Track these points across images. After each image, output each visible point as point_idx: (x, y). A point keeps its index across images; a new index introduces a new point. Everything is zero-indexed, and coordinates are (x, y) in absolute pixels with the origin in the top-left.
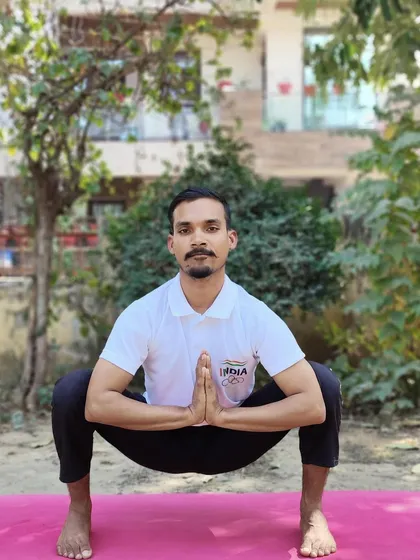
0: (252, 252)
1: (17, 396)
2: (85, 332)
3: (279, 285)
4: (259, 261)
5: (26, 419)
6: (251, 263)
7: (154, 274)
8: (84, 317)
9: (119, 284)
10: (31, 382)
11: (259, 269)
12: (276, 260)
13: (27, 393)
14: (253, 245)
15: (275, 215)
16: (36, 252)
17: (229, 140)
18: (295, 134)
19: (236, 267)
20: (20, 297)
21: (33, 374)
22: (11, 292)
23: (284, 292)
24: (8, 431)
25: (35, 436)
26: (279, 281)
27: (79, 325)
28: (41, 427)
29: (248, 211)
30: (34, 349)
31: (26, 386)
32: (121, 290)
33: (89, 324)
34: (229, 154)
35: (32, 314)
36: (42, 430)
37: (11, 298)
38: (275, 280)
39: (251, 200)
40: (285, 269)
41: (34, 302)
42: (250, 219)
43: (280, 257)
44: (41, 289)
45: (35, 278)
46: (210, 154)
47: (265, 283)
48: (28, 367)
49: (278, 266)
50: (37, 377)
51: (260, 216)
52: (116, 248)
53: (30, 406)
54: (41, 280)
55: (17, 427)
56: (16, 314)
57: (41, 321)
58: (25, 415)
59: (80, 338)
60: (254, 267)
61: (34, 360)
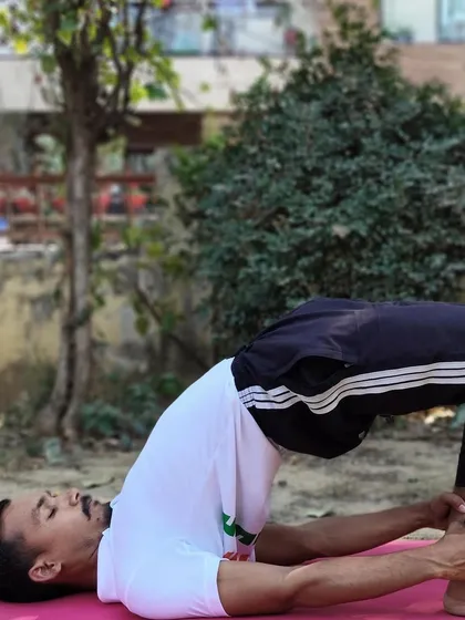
0: (408, 191)
1: (48, 419)
2: (142, 326)
3: (449, 240)
4: (418, 204)
5: (65, 451)
6: (406, 208)
7: (257, 228)
8: (140, 302)
9: (195, 250)
10: (69, 397)
11: (419, 218)
12: (446, 203)
13: (62, 412)
14: (410, 180)
15: (438, 137)
16: (70, 196)
17: (359, 26)
18: (425, 47)
19: (383, 213)
20: (40, 275)
21: (70, 385)
22: (24, 268)
23: (456, 252)
24: (40, 467)
25: (86, 472)
26: (449, 235)
27: (133, 316)
28: (92, 460)
29: (397, 128)
30: (72, 347)
31: (59, 403)
32: (200, 257)
33: (148, 315)
34: (360, 46)
35: (66, 293)
36: (93, 465)
37: (25, 278)
38: (444, 232)
39: (401, 114)
40: (458, 216)
41: (70, 274)
42: (401, 142)
43: (451, 198)
44: (80, 254)
45: (68, 237)
46: (332, 46)
47: (429, 238)
48: (62, 375)
49: (447, 211)
50: (79, 388)
51: (417, 137)
52: (189, 195)
53: (69, 432)
54: (80, 239)
55: (54, 460)
56: (34, 301)
57: (81, 304)
58: (63, 446)
59: (135, 337)
60: (411, 214)
61: (71, 363)
